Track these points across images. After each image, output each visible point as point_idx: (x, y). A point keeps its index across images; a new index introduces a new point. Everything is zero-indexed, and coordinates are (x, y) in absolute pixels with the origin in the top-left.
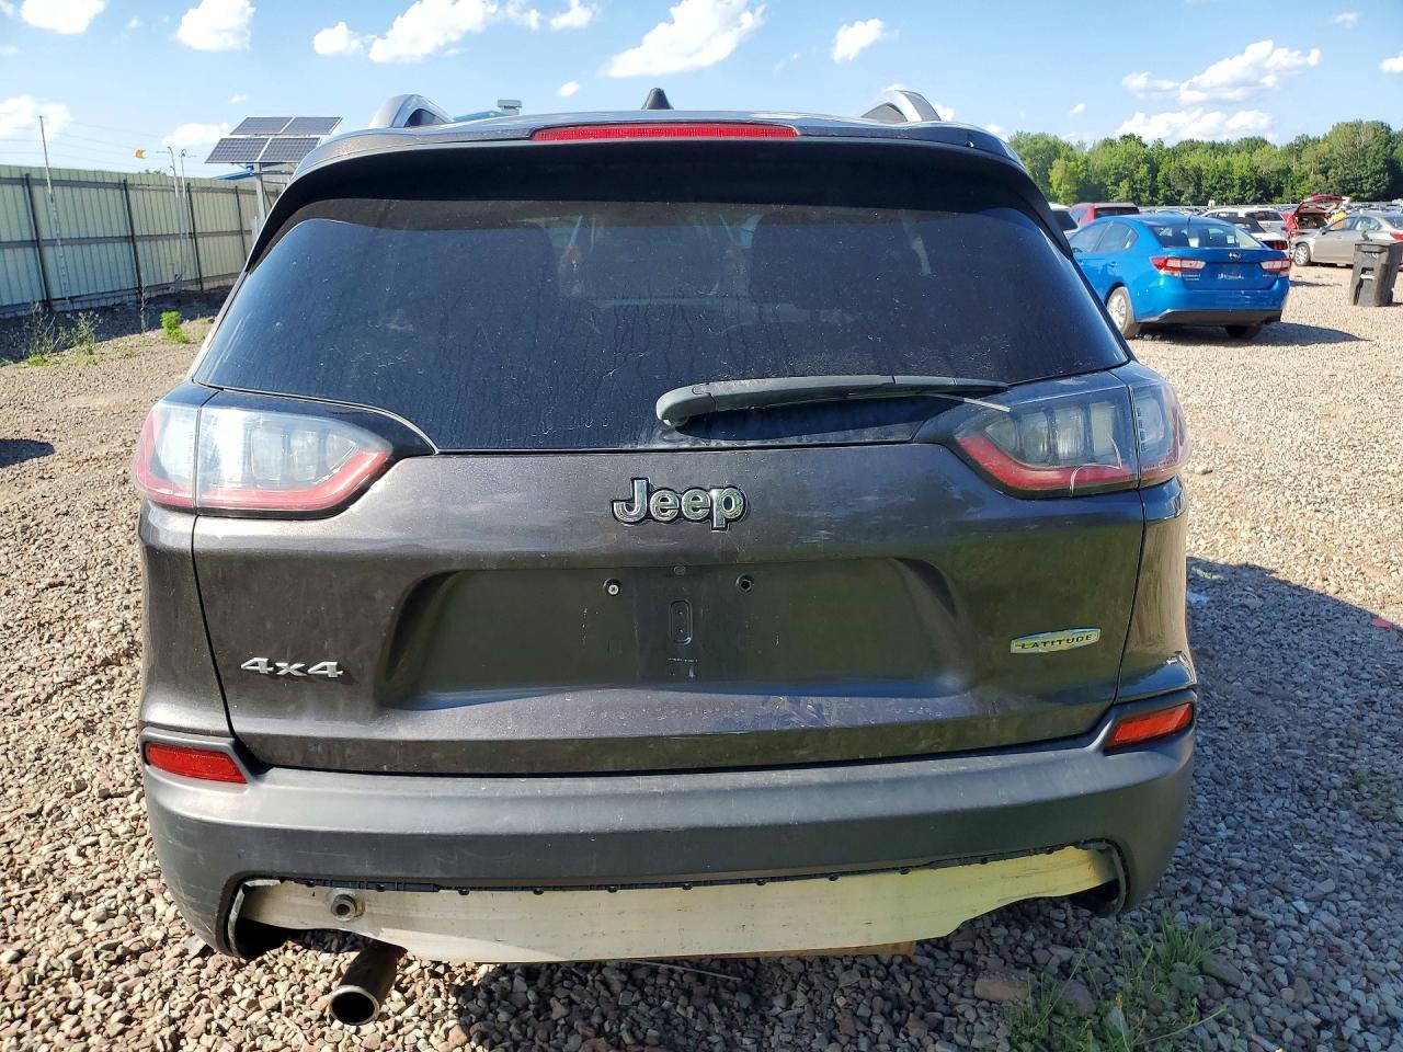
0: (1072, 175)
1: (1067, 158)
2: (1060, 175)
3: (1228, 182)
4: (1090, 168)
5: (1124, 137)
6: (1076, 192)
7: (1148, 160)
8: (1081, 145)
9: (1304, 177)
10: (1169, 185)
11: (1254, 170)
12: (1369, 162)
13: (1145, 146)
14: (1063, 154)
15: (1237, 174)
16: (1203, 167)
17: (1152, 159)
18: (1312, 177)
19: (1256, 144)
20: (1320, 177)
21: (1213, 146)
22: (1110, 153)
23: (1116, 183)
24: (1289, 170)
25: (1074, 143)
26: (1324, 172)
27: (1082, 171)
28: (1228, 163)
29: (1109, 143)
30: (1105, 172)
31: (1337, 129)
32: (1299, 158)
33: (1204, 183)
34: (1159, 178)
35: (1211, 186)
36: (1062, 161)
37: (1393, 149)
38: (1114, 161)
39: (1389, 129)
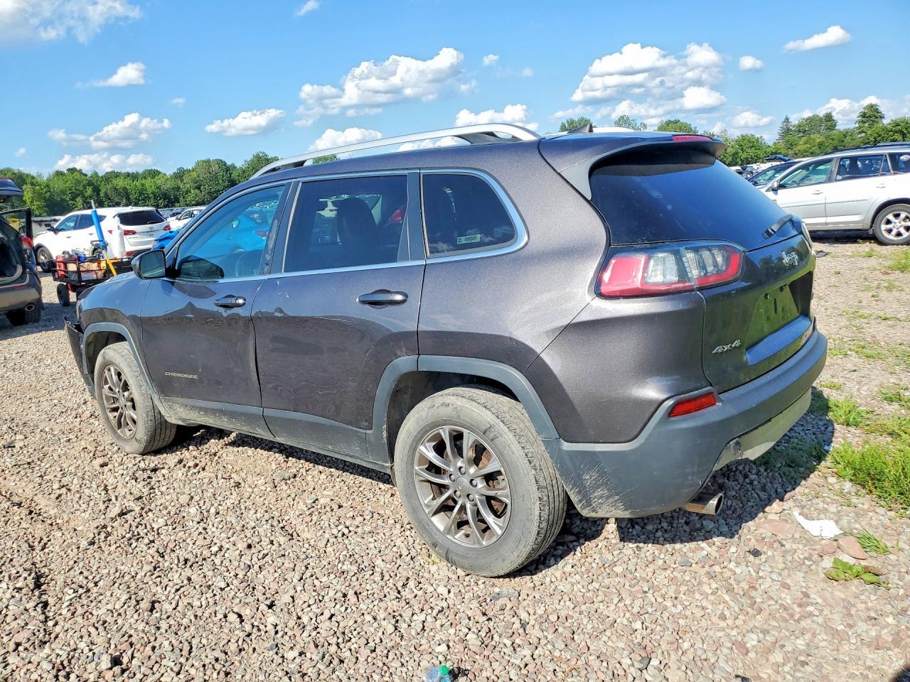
0: (39, 196)
1: (32, 184)
2: (30, 195)
3: (146, 195)
4: (52, 190)
5: (69, 170)
6: (47, 206)
7: (90, 183)
8: (40, 175)
9: (188, 192)
10: (109, 199)
11: (159, 188)
12: (221, 182)
13: (86, 175)
14: (28, 181)
15: (149, 191)
16: (128, 187)
17: (93, 183)
18: (192, 191)
19: (154, 174)
20: (196, 191)
21: (128, 175)
22: (63, 180)
23: (73, 199)
24: (179, 188)
25: (34, 174)
26: (198, 188)
27: (46, 192)
28: (143, 185)
29: (59, 174)
30: (63, 192)
31: (198, 163)
32: (182, 181)
33: (131, 196)
34: (102, 195)
35: (136, 198)
36: (29, 186)
37: (231, 174)
38: (67, 185)
39: (225, 164)
